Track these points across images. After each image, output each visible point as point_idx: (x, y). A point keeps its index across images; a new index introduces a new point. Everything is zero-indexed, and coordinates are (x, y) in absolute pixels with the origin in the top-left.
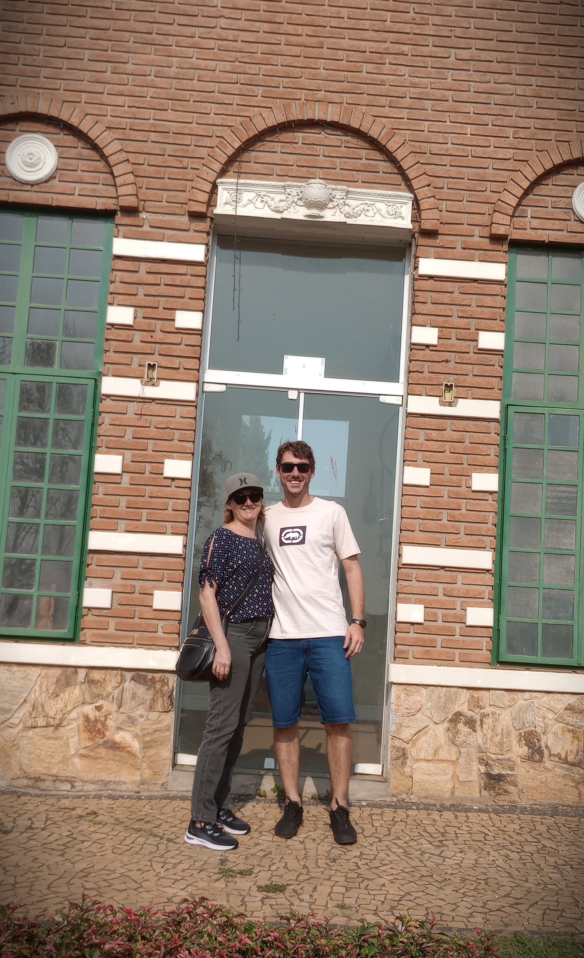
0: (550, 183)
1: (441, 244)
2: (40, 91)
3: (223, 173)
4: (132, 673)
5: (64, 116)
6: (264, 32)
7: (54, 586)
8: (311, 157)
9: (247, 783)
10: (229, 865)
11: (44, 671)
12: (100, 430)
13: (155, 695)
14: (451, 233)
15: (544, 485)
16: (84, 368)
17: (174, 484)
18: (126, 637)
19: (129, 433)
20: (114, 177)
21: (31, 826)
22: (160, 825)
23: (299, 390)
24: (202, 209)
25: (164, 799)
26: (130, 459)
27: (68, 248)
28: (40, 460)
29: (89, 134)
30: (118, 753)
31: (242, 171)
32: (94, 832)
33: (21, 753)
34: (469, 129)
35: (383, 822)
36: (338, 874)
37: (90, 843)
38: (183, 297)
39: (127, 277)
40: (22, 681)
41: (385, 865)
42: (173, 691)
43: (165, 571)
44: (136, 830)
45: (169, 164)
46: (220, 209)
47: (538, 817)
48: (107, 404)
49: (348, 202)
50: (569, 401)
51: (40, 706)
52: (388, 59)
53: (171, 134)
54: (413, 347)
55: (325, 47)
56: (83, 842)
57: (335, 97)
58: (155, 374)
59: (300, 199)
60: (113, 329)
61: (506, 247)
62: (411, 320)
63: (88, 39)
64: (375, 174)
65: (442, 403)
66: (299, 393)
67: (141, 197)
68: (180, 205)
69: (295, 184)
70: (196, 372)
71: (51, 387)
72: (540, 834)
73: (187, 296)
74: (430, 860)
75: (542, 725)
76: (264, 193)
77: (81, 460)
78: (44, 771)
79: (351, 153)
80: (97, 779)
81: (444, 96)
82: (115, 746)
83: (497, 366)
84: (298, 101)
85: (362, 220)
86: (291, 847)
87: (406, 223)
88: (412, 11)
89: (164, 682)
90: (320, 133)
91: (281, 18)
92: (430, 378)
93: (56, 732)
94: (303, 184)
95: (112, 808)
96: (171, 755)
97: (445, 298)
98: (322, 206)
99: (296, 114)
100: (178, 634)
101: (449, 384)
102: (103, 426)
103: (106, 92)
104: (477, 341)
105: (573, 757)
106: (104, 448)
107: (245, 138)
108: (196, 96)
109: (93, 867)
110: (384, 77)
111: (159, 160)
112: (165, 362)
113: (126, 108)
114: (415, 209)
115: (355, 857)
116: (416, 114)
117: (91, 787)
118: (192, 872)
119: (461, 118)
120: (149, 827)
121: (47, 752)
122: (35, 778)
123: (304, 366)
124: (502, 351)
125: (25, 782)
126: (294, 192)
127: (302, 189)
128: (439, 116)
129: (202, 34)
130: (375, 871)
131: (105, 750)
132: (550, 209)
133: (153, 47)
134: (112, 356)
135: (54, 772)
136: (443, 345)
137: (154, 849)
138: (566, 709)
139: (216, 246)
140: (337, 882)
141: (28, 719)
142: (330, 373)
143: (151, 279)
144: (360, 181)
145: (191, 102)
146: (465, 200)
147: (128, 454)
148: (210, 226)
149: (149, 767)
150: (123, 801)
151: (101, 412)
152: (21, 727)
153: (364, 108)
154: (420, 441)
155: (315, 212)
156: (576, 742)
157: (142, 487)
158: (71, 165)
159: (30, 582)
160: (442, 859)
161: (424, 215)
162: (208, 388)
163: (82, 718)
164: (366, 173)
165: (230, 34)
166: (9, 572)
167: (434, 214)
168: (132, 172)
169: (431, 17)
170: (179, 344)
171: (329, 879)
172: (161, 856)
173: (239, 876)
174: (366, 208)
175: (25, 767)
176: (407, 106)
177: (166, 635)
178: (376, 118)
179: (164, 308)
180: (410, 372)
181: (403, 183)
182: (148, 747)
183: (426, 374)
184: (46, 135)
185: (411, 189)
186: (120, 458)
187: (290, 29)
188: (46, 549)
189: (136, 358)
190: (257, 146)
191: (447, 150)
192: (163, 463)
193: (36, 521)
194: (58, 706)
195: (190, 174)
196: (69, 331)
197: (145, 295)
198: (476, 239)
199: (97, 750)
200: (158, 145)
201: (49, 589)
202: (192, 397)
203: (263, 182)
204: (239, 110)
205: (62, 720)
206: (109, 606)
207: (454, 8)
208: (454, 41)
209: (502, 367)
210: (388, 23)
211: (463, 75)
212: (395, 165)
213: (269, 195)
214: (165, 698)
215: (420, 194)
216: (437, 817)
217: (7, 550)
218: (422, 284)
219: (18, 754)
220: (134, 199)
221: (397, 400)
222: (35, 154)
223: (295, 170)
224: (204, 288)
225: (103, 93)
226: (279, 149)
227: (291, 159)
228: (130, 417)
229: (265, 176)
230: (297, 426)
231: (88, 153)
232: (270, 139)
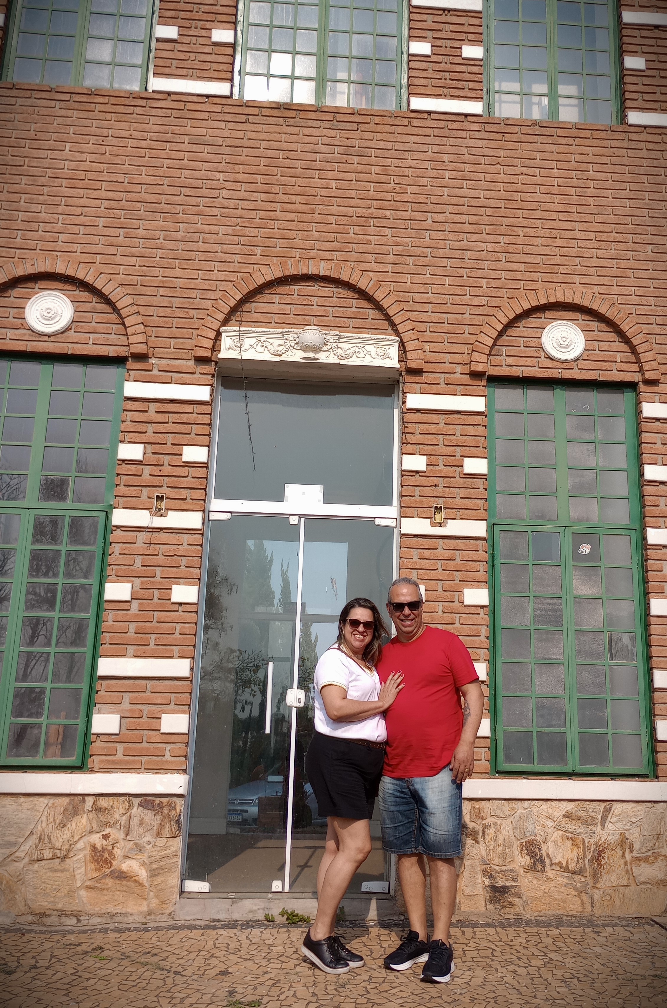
0: (521, 326)
1: (426, 381)
2: (59, 254)
3: (226, 322)
4: (140, 799)
5: (80, 275)
6: (262, 201)
7: (63, 713)
8: (306, 306)
9: (255, 908)
10: (238, 997)
11: (52, 801)
12: (111, 560)
13: (162, 821)
14: (435, 371)
15: (531, 598)
16: (95, 502)
17: (181, 609)
18: (134, 762)
19: (139, 561)
20: (126, 328)
21: (35, 965)
22: (167, 957)
23: (299, 516)
24: (207, 354)
25: (171, 929)
26: (139, 586)
27: (82, 392)
28: (52, 589)
29: (103, 290)
30: (124, 883)
31: (243, 320)
32: (100, 968)
33: (26, 887)
34: (447, 280)
35: (390, 942)
36: (348, 1000)
37: (96, 980)
38: (190, 434)
39: (138, 416)
40: (29, 812)
41: (395, 987)
42: (180, 815)
43: (172, 695)
44: (142, 964)
45: (177, 315)
46: (224, 354)
47: (543, 929)
48: (117, 535)
49: (340, 345)
50: (550, 519)
51: (46, 837)
52: (373, 222)
53: (178, 289)
54: (404, 473)
55: (317, 213)
56: (88, 979)
57: (327, 255)
58: (163, 505)
59: (297, 344)
60: (124, 464)
61: (484, 383)
62: (402, 449)
63: (102, 208)
64: (365, 320)
65: (433, 524)
66: (300, 518)
67: (150, 345)
68: (187, 351)
69: (292, 330)
70: (202, 502)
71: (64, 521)
72: (546, 947)
73: (194, 432)
75: (542, 833)
76: (264, 339)
77: (91, 589)
78: (50, 906)
79: (342, 302)
80: (103, 912)
81: (423, 253)
82: (122, 876)
83: (481, 489)
84: (293, 259)
85: (354, 361)
86: (300, 974)
87: (394, 363)
88: (392, 182)
89: (172, 807)
90: (314, 286)
91: (276, 189)
92: (421, 502)
93: (62, 864)
94: (299, 330)
95: (118, 942)
96: (179, 883)
97: (432, 429)
98: (317, 349)
99: (292, 269)
100: (186, 757)
101: (439, 506)
102: (112, 556)
103: (118, 254)
104: (462, 466)
105: (574, 865)
106: (114, 576)
107: (246, 291)
108: (201, 256)
110: (370, 237)
111: (167, 312)
112: (172, 493)
113: (137, 267)
114: (401, 350)
115: (364, 981)
116: (399, 269)
117: (96, 920)
118: (200, 1006)
119: (439, 271)
120: (156, 960)
121: (52, 885)
122: (40, 914)
123: (304, 494)
124: (485, 475)
125: (30, 918)
126: (291, 337)
127: (299, 335)
128: (420, 270)
129: (206, 203)
130: (385, 995)
131: (111, 880)
132: (522, 348)
133: (162, 215)
134: (122, 490)
135: (60, 906)
136: (432, 470)
137: (160, 983)
138: (564, 816)
139: (220, 386)
141: (33, 852)
142: (327, 500)
143: (160, 418)
144: (351, 326)
145: (197, 261)
146: (446, 342)
147: (137, 581)
148: (215, 369)
149: (157, 896)
150: (130, 933)
151: (111, 543)
152: (26, 860)
153: (352, 263)
154: (414, 560)
155: (310, 354)
156: (575, 850)
157: (150, 612)
158: (85, 317)
159: (40, 710)
161: (410, 355)
162: (213, 516)
163: (89, 848)
164: (356, 320)
165: (232, 203)
166: (18, 701)
167: (419, 354)
168: (142, 323)
169: (409, 187)
170: (187, 477)
172: (169, 991)
173: (247, 1007)
174: (357, 350)
175: (29, 902)
176: (391, 261)
177: (173, 759)
178: (364, 272)
179: (172, 444)
180: (402, 496)
181: (390, 328)
182: (156, 875)
183: (417, 498)
184: (63, 292)
185: (397, 333)
186: (129, 585)
187: (285, 198)
188: (56, 677)
189: (145, 491)
190: (257, 298)
191: (428, 298)
192: (171, 589)
193: (47, 649)
194: (65, 837)
195: (196, 323)
196: (82, 468)
197: (154, 432)
198: (458, 375)
199: (103, 881)
200: (166, 298)
201: (58, 717)
202: (198, 525)
203: (263, 329)
204: (239, 267)
205: (68, 851)
206: (117, 731)
207: (429, 179)
208: (431, 207)
209: (486, 490)
210: (372, 192)
211: (440, 235)
212: (382, 312)
213: (268, 340)
214: (172, 823)
215: (406, 337)
217: (17, 680)
218: (410, 417)
219: (23, 889)
220: (144, 346)
221: (391, 523)
222: (53, 309)
223: (292, 319)
224: (209, 425)
225: (116, 255)
226: (277, 300)
227: (288, 309)
228: (140, 546)
229: (264, 324)
230: (298, 550)
231: (102, 307)
232: (269, 292)
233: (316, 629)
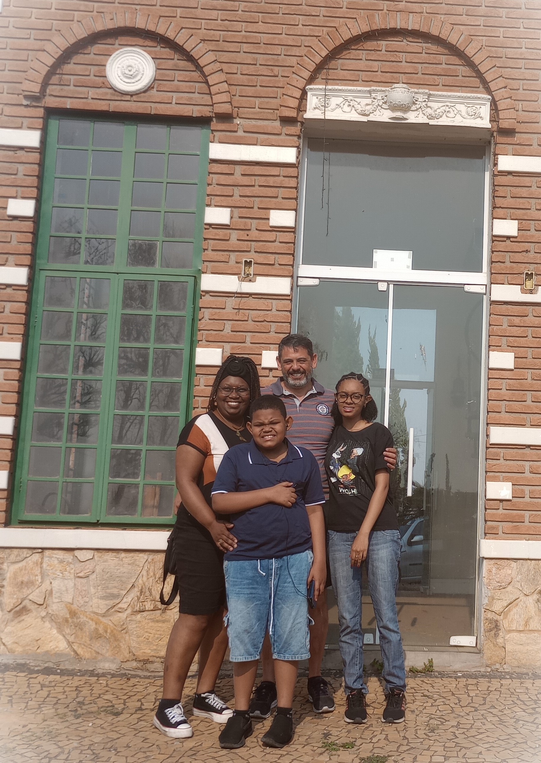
1: (518, 142)
2: (138, 7)
3: (311, 80)
5: (161, 30)
7: (159, 474)
8: (395, 63)
10: (332, 739)
11: (151, 556)
12: (201, 325)
14: (527, 131)
16: (183, 267)
17: (271, 374)
19: (228, 326)
20: (209, 86)
21: (141, 707)
23: (388, 282)
24: (293, 114)
27: (167, 154)
28: (143, 354)
29: (185, 47)
31: (329, 78)
33: (130, 636)
35: (478, 692)
36: (437, 744)
37: (198, 722)
38: (277, 197)
39: (223, 179)
40: (130, 567)
41: (482, 733)
45: (260, 73)
46: (310, 114)
48: (206, 300)
49: (429, 104)
51: (147, 590)
53: (262, 44)
54: (495, 239)
57: (416, 7)
58: (251, 271)
59: (385, 103)
60: (211, 229)
62: (492, 214)
64: (455, 78)
65: (524, 291)
66: (388, 285)
67: (235, 104)
68: (272, 111)
69: (380, 88)
70: (290, 267)
71: (153, 285)
73: (280, 196)
74: (524, 727)
76: (351, 98)
77: (182, 354)
78: (153, 653)
79: (432, 58)
84: (380, 12)
85: (444, 121)
87: (485, 123)
90: (403, 41)
92: (512, 268)
93: (164, 615)
94: (387, 89)
97: (524, 192)
98: (406, 109)
99: (379, 23)
101: (529, 273)
102: (202, 321)
103: (199, 7)
106: (204, 341)
107: (332, 47)
108: (285, 9)
109: (201, 745)
111: (251, 69)
112: (260, 258)
113: (219, 21)
114: (493, 110)
115: (452, 726)
116: (491, 21)
118: (297, 746)
119: (533, 24)
121: (154, 634)
122: (144, 660)
123: (392, 260)
125: (134, 664)
126: (379, 96)
127: (387, 93)
128: (513, 23)
130: (472, 739)
134: (210, 255)
136: (523, 236)
139: (306, 148)
140: (436, 752)
141: (136, 604)
142: (417, 265)
143: (246, 181)
144: (441, 84)
145: (281, 15)
147: (227, 346)
148: (301, 130)
151: (201, 308)
152: (129, 611)
153: (443, 16)
154: (503, 327)
155: (399, 114)
158: (168, 75)
159: (136, 471)
160: (535, 726)
161: (502, 115)
162: (302, 282)
164: (446, 77)
166: (114, 462)
167: (512, 114)
168: (226, 81)
170: (274, 241)
171: (428, 749)
173: (342, 749)
174: (447, 109)
175: (133, 650)
176: (483, 14)
178: (455, 26)
179: (259, 208)
180: (492, 262)
181: (481, 86)
183: (508, 264)
184: (144, 48)
185: (489, 91)
186: (220, 350)
188: (151, 440)
189: (233, 256)
190: (343, 54)
191: (521, 54)
192: (261, 354)
193: (141, 413)
195: (281, 81)
196: (169, 232)
197: (240, 196)
200: (250, 55)
201: (154, 478)
202: (287, 291)
203: (350, 88)
204: (325, 21)
212: (473, 69)
213: (356, 99)
215: (498, 95)
216: (530, 686)
217: (113, 442)
218: (500, 180)
219: (127, 638)
220: (228, 106)
221: (481, 290)
222: (134, 66)
223: (380, 76)
224: (296, 188)
225: (197, 8)
226: (364, 56)
227: (376, 65)
228: (229, 312)
229: (351, 82)
230: (387, 316)
231: (183, 64)
232: (356, 47)
233: (404, 394)
